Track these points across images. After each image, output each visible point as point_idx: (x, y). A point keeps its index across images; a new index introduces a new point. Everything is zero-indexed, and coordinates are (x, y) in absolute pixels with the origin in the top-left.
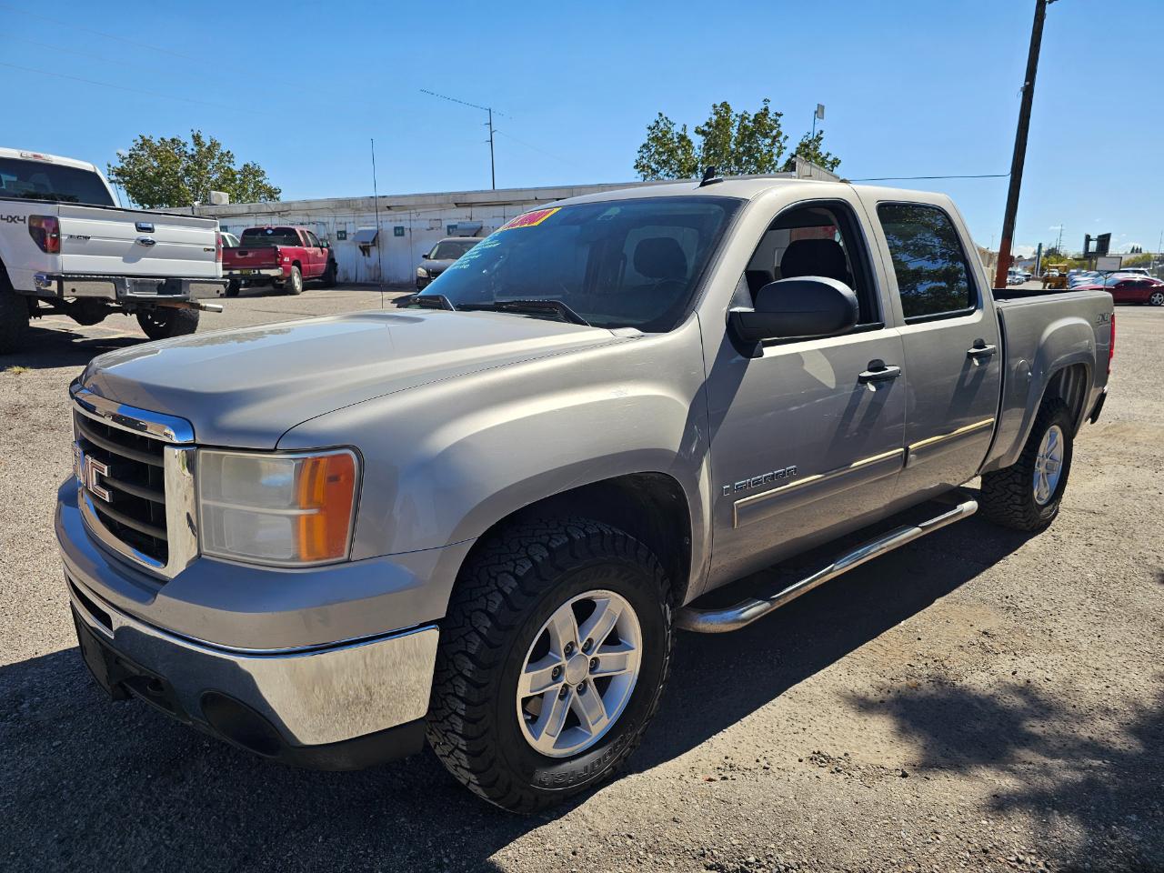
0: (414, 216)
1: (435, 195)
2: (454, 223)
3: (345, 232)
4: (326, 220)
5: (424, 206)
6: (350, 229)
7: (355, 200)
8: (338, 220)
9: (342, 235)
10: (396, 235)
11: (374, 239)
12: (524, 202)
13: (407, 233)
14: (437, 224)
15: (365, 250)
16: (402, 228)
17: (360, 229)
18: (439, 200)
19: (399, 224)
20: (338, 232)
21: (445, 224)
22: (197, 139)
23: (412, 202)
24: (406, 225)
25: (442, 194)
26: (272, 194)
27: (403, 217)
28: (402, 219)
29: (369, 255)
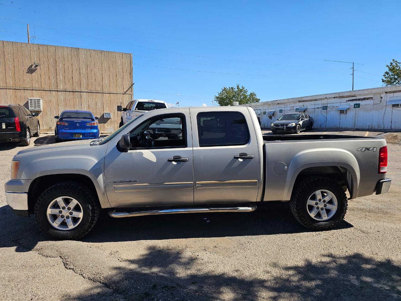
0: (286, 106)
1: (292, 99)
2: (298, 107)
3: (265, 112)
4: (260, 108)
5: (289, 102)
6: (267, 111)
7: (269, 102)
8: (264, 108)
9: (265, 113)
10: (280, 112)
11: (273, 114)
12: (321, 99)
13: (283, 111)
14: (293, 108)
15: (270, 118)
16: (282, 110)
17: (270, 111)
18: (293, 100)
19: (281, 109)
20: (264, 112)
21: (295, 108)
22: (238, 87)
23: (285, 101)
24: (283, 109)
25: (294, 98)
26: (257, 100)
27: (282, 106)
28: (282, 107)
29: (271, 119)
